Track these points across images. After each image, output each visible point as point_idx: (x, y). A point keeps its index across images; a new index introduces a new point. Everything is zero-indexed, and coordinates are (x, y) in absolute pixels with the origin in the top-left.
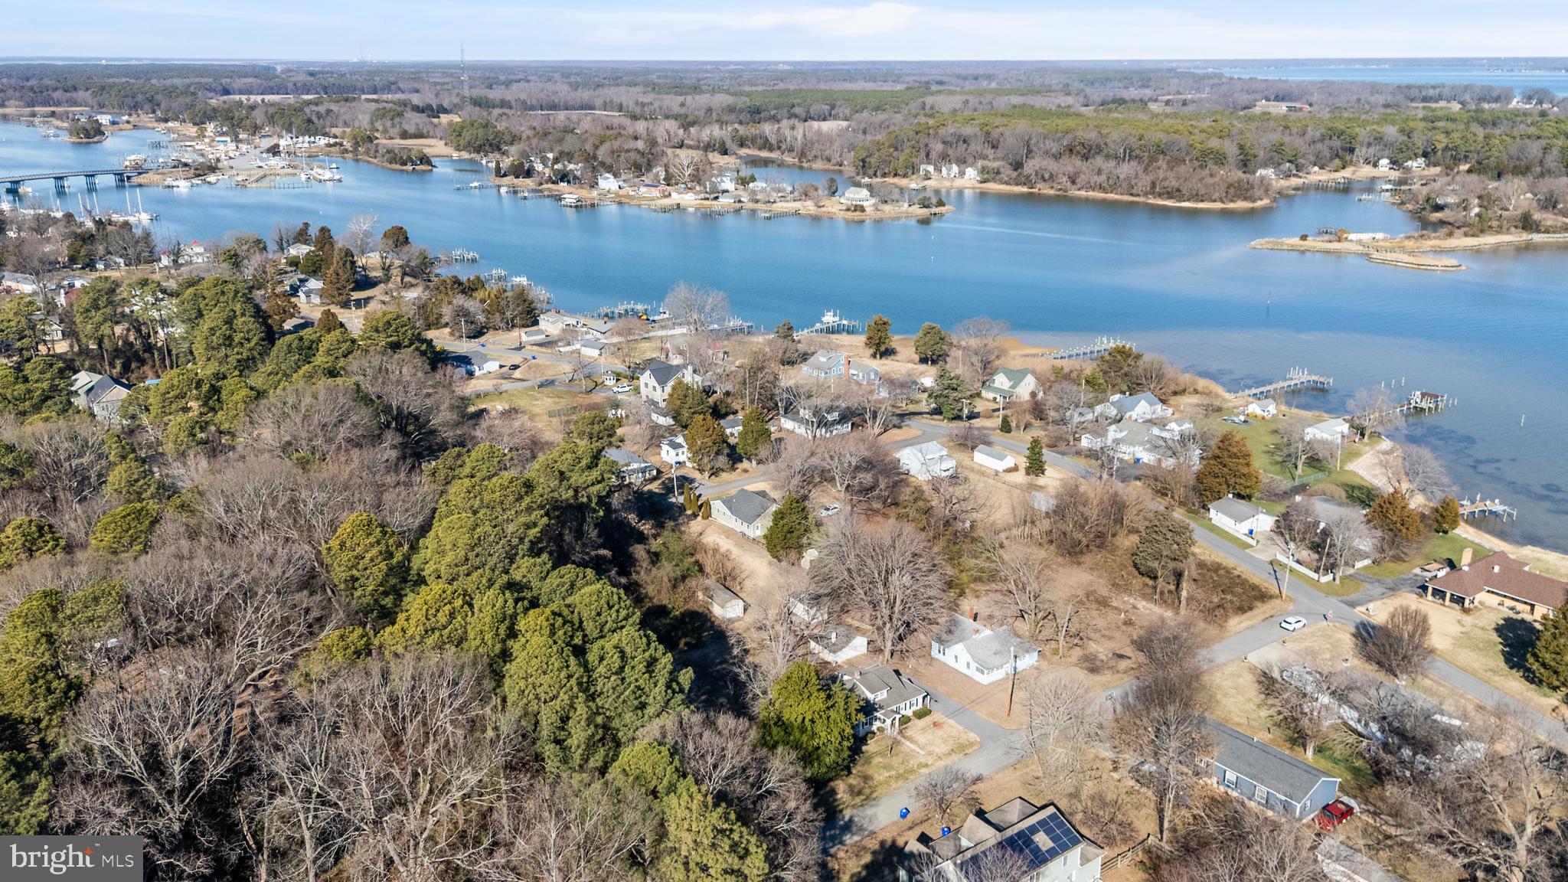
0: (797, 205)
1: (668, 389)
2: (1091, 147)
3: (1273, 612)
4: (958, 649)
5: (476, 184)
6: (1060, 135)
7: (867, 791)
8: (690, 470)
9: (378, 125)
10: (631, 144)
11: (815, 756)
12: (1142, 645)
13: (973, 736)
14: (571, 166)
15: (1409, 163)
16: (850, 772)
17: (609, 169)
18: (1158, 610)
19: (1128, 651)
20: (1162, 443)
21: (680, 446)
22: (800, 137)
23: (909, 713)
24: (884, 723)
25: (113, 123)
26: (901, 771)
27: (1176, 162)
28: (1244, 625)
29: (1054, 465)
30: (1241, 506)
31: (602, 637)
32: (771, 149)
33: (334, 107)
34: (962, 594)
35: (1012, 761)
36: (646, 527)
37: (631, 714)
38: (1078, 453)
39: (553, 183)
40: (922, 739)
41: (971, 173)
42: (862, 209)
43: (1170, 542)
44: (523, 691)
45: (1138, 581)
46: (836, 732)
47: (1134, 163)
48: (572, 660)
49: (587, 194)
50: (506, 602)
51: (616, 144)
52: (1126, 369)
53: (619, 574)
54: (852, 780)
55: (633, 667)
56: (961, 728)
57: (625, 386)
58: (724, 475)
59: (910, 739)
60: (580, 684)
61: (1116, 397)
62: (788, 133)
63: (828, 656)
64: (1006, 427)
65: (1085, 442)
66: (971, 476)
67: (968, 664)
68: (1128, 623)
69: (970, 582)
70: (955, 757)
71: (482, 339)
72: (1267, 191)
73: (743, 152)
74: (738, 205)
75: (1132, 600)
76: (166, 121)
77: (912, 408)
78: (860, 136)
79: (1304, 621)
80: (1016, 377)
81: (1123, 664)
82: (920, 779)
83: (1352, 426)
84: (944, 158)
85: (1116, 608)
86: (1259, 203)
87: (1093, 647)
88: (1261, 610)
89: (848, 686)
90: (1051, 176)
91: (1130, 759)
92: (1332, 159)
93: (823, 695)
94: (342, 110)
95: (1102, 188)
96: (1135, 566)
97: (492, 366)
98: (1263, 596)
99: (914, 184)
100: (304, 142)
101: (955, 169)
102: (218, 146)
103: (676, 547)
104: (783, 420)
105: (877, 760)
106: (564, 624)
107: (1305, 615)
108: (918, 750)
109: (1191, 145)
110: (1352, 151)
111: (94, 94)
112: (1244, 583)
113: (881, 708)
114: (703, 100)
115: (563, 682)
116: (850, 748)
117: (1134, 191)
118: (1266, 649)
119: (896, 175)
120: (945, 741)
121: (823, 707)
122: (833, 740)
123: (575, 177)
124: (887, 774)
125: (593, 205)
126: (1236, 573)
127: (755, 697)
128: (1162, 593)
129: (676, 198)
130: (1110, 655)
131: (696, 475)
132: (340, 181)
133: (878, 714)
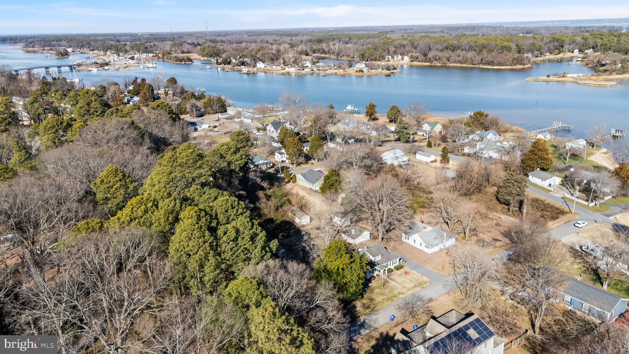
0: (336, 71)
1: (279, 131)
2: (455, 47)
3: (569, 219)
4: (416, 236)
5: (209, 67)
6: (442, 42)
7: (372, 306)
8: (288, 163)
9: (173, 49)
10: (270, 51)
11: (345, 288)
12: (507, 234)
13: (425, 279)
14: (246, 59)
15: (587, 51)
16: (363, 297)
17: (261, 60)
18: (512, 219)
19: (500, 237)
20: (502, 149)
21: (283, 153)
22: (337, 48)
23: (392, 267)
24: (379, 273)
25: (73, 51)
26: (390, 296)
27: (490, 51)
28: (556, 225)
29: (453, 160)
30: (544, 173)
31: (227, 223)
32: (326, 54)
33: (157, 43)
34: (415, 212)
35: (447, 291)
36: (265, 184)
37: (241, 263)
38: (464, 155)
39: (239, 66)
40: (399, 280)
41: (406, 58)
42: (363, 71)
43: (516, 187)
44: (178, 250)
45: (500, 207)
46: (355, 275)
47: (473, 52)
48: (207, 233)
49: (252, 69)
50: (176, 204)
51: (264, 52)
52: (482, 121)
53: (250, 203)
54: (364, 301)
55: (243, 238)
56: (419, 275)
57: (261, 133)
58: (303, 166)
59: (393, 280)
60: (211, 246)
61: (478, 132)
62: (332, 47)
63: (350, 241)
64: (429, 145)
65: (466, 150)
66: (415, 164)
67: (421, 244)
68: (498, 225)
69: (418, 208)
70: (417, 289)
71: (203, 118)
72: (529, 61)
73: (315, 55)
74: (312, 72)
75: (498, 215)
76: (93, 50)
77: (386, 139)
78: (361, 47)
79: (586, 223)
80: (433, 125)
81: (498, 244)
82: (399, 301)
83: (587, 142)
84: (395, 53)
85: (491, 218)
86: (526, 66)
87: (482, 236)
88: (563, 219)
89: (361, 254)
90: (439, 58)
91: (510, 290)
92: (554, 50)
93: (348, 255)
94: (160, 44)
95: (460, 62)
96: (498, 199)
97: (205, 126)
98: (563, 213)
99: (383, 63)
100: (144, 55)
101: (400, 57)
102: (111, 57)
103: (279, 193)
104: (329, 143)
105: (377, 291)
106: (206, 215)
107: (586, 220)
108: (398, 285)
109: (497, 45)
110: (562, 46)
111: (68, 42)
112: (552, 207)
113: (378, 264)
114: (299, 38)
115: (201, 244)
116: (363, 284)
117: (474, 63)
118: (569, 236)
119: (376, 60)
120: (411, 281)
121: (349, 262)
122: (354, 279)
123: (247, 63)
124: (382, 298)
125: (254, 73)
126: (546, 202)
127: (314, 259)
128: (513, 211)
129: (287, 69)
130: (491, 239)
131: (291, 166)
132: (156, 67)
133: (377, 268)
